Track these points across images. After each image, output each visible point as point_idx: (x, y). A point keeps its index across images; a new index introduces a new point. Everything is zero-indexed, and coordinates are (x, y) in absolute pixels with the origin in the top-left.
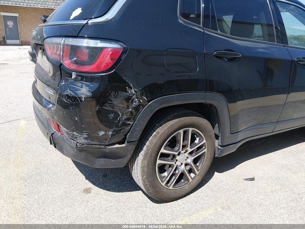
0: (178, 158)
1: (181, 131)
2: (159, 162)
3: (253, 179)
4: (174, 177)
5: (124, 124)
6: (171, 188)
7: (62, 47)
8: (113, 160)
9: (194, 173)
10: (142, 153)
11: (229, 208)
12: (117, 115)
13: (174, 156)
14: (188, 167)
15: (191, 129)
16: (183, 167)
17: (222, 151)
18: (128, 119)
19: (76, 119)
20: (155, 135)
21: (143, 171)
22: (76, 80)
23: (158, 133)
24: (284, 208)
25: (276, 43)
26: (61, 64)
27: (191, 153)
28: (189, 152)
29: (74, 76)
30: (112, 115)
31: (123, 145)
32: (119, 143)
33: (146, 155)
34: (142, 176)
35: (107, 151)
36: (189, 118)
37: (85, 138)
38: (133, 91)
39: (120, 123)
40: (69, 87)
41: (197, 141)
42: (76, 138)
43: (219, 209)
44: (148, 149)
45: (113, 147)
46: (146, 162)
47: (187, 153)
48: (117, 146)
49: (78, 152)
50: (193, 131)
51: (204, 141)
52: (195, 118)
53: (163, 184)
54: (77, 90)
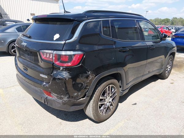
0: (106, 100)
1: (107, 87)
2: (99, 103)
3: (136, 104)
4: (105, 109)
5: (85, 88)
6: (104, 115)
7: (54, 55)
8: (79, 106)
9: (113, 106)
10: (92, 100)
11: (130, 119)
12: (82, 85)
13: (105, 99)
14: (110, 104)
15: (111, 85)
16: (108, 104)
17: (123, 93)
18: (87, 86)
19: (63, 89)
20: (98, 91)
21: (93, 109)
22: (62, 70)
23: (99, 90)
24: (152, 115)
25: (140, 40)
26: (53, 63)
27: (111, 97)
28: (110, 96)
29: (61, 69)
30: (80, 85)
31: (84, 98)
32: (83, 98)
33: (94, 101)
34: (93, 112)
35: (78, 102)
36: (110, 80)
37: (68, 98)
38: (90, 73)
39: (84, 88)
40: (59, 74)
41: (113, 91)
42: (62, 98)
43: (126, 121)
44: (95, 98)
45: (80, 100)
46: (94, 104)
47: (109, 97)
48: (82, 99)
49: (63, 105)
50: (112, 86)
51: (116, 90)
52: (112, 80)
53: (101, 114)
54: (63, 75)
